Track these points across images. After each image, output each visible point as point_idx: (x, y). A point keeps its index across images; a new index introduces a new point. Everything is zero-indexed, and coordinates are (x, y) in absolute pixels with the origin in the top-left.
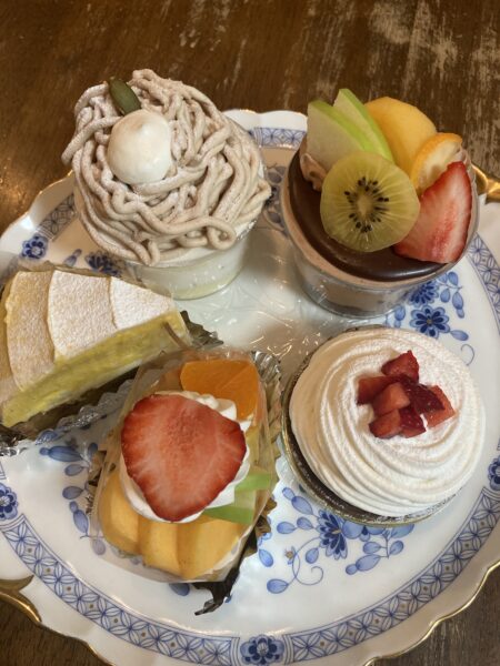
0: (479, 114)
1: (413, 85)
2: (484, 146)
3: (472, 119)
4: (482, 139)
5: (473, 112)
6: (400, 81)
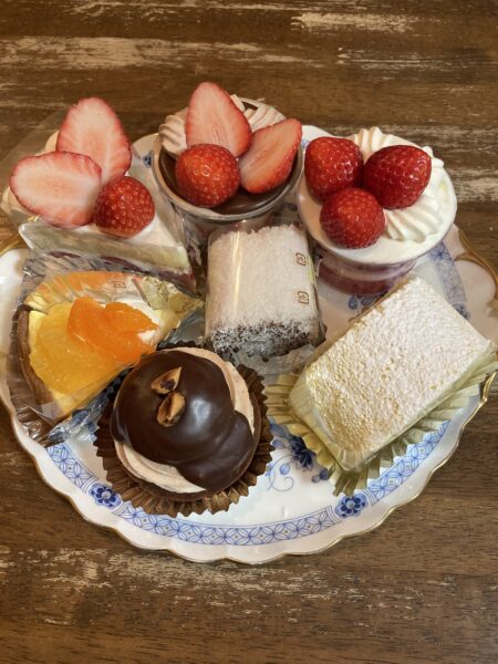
0: (51, 61)
1: (21, 101)
2: (82, 57)
3: (56, 64)
4: (75, 58)
5: (49, 64)
6: (17, 110)
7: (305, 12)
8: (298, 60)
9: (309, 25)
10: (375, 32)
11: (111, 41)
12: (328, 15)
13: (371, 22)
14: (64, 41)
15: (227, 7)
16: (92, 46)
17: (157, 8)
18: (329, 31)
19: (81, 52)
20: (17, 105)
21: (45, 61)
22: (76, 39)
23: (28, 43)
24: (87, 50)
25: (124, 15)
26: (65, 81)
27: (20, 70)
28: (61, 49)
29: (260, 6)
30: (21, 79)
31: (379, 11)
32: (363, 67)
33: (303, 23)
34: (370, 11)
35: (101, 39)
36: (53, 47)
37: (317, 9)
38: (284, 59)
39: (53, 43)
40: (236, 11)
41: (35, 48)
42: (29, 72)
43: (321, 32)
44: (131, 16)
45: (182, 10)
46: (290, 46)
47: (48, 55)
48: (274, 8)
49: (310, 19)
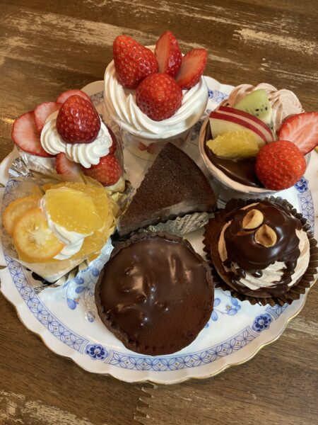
7: (245, 28)
8: (233, 62)
9: (245, 38)
10: (291, 51)
11: (107, 26)
12: (261, 33)
13: (290, 43)
14: (75, 21)
15: (191, 15)
16: (92, 28)
17: (143, 7)
18: (258, 45)
19: (85, 31)
20: (34, 61)
21: (60, 33)
22: (83, 20)
23: (50, 18)
24: (89, 30)
25: (119, 9)
26: (70, 50)
27: (41, 37)
28: (71, 26)
29: (214, 19)
30: (40, 43)
31: (297, 36)
32: (277, 75)
33: (242, 36)
34: (290, 35)
35: (100, 24)
36: (67, 24)
37: (254, 27)
38: (223, 60)
39: (67, 21)
40: (197, 19)
41: (54, 22)
42: (46, 38)
43: (253, 44)
44: (124, 10)
45: (159, 12)
46: (230, 51)
47: (61, 29)
48: (223, 21)
49: (247, 33)
